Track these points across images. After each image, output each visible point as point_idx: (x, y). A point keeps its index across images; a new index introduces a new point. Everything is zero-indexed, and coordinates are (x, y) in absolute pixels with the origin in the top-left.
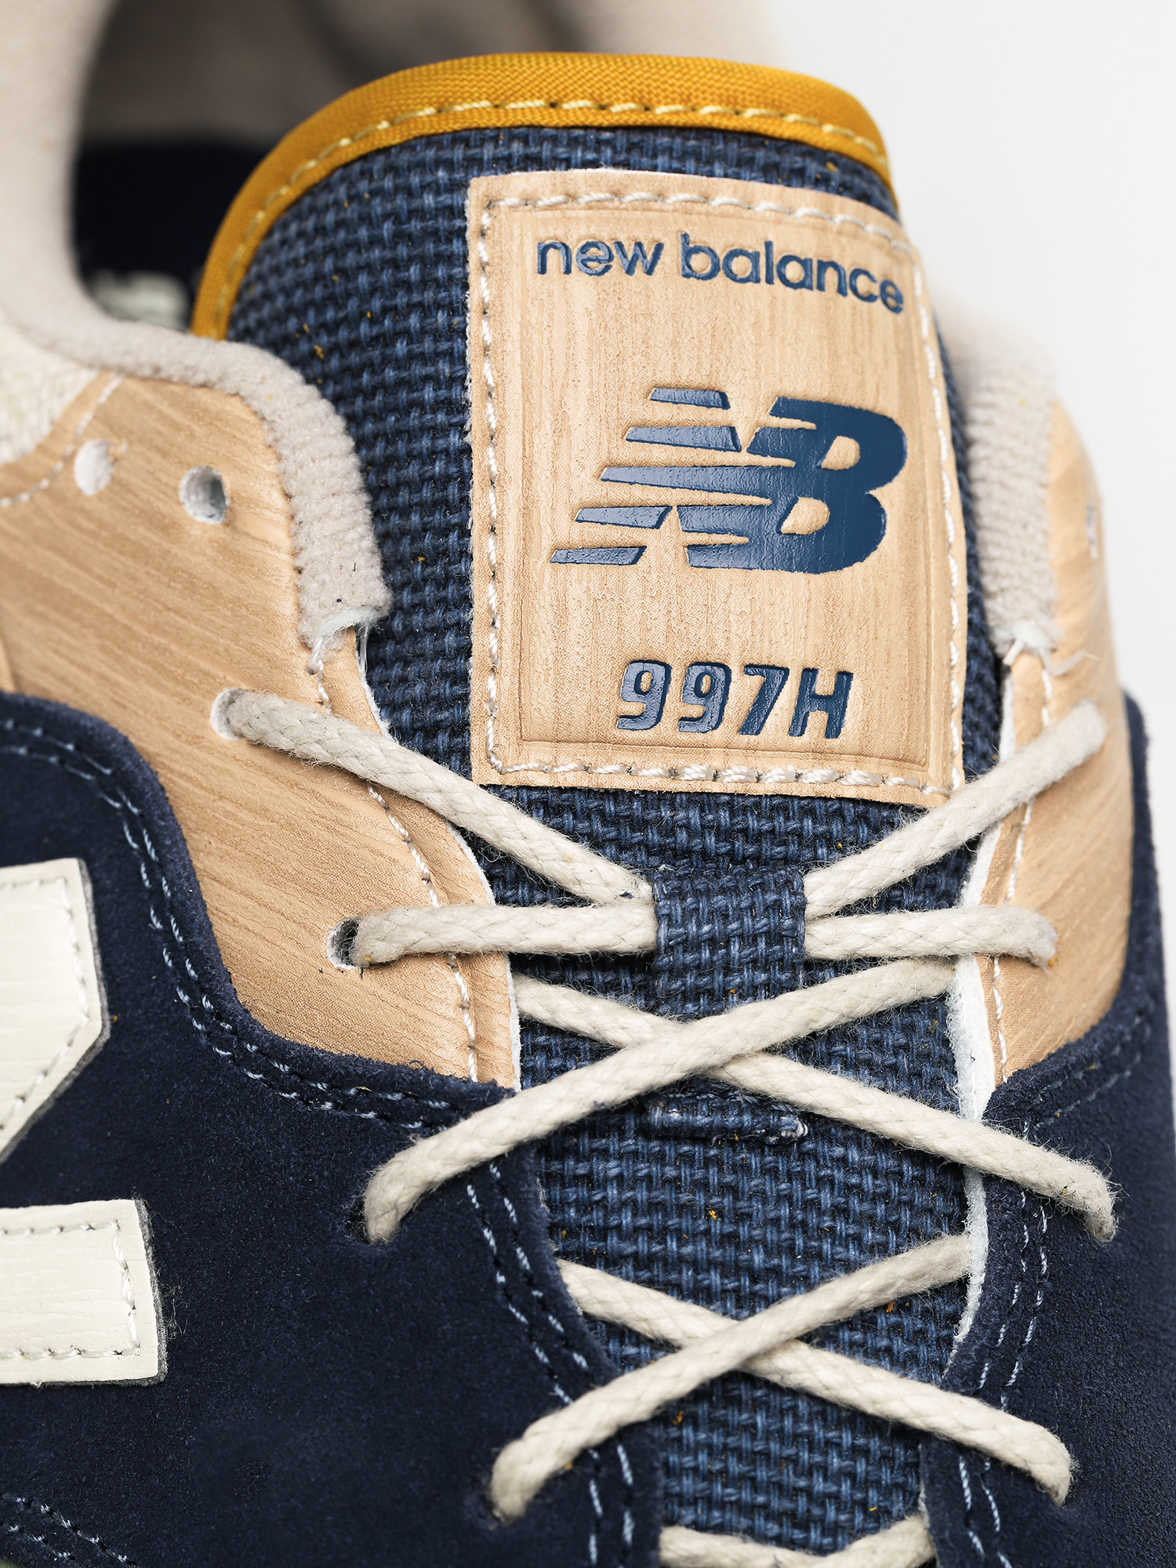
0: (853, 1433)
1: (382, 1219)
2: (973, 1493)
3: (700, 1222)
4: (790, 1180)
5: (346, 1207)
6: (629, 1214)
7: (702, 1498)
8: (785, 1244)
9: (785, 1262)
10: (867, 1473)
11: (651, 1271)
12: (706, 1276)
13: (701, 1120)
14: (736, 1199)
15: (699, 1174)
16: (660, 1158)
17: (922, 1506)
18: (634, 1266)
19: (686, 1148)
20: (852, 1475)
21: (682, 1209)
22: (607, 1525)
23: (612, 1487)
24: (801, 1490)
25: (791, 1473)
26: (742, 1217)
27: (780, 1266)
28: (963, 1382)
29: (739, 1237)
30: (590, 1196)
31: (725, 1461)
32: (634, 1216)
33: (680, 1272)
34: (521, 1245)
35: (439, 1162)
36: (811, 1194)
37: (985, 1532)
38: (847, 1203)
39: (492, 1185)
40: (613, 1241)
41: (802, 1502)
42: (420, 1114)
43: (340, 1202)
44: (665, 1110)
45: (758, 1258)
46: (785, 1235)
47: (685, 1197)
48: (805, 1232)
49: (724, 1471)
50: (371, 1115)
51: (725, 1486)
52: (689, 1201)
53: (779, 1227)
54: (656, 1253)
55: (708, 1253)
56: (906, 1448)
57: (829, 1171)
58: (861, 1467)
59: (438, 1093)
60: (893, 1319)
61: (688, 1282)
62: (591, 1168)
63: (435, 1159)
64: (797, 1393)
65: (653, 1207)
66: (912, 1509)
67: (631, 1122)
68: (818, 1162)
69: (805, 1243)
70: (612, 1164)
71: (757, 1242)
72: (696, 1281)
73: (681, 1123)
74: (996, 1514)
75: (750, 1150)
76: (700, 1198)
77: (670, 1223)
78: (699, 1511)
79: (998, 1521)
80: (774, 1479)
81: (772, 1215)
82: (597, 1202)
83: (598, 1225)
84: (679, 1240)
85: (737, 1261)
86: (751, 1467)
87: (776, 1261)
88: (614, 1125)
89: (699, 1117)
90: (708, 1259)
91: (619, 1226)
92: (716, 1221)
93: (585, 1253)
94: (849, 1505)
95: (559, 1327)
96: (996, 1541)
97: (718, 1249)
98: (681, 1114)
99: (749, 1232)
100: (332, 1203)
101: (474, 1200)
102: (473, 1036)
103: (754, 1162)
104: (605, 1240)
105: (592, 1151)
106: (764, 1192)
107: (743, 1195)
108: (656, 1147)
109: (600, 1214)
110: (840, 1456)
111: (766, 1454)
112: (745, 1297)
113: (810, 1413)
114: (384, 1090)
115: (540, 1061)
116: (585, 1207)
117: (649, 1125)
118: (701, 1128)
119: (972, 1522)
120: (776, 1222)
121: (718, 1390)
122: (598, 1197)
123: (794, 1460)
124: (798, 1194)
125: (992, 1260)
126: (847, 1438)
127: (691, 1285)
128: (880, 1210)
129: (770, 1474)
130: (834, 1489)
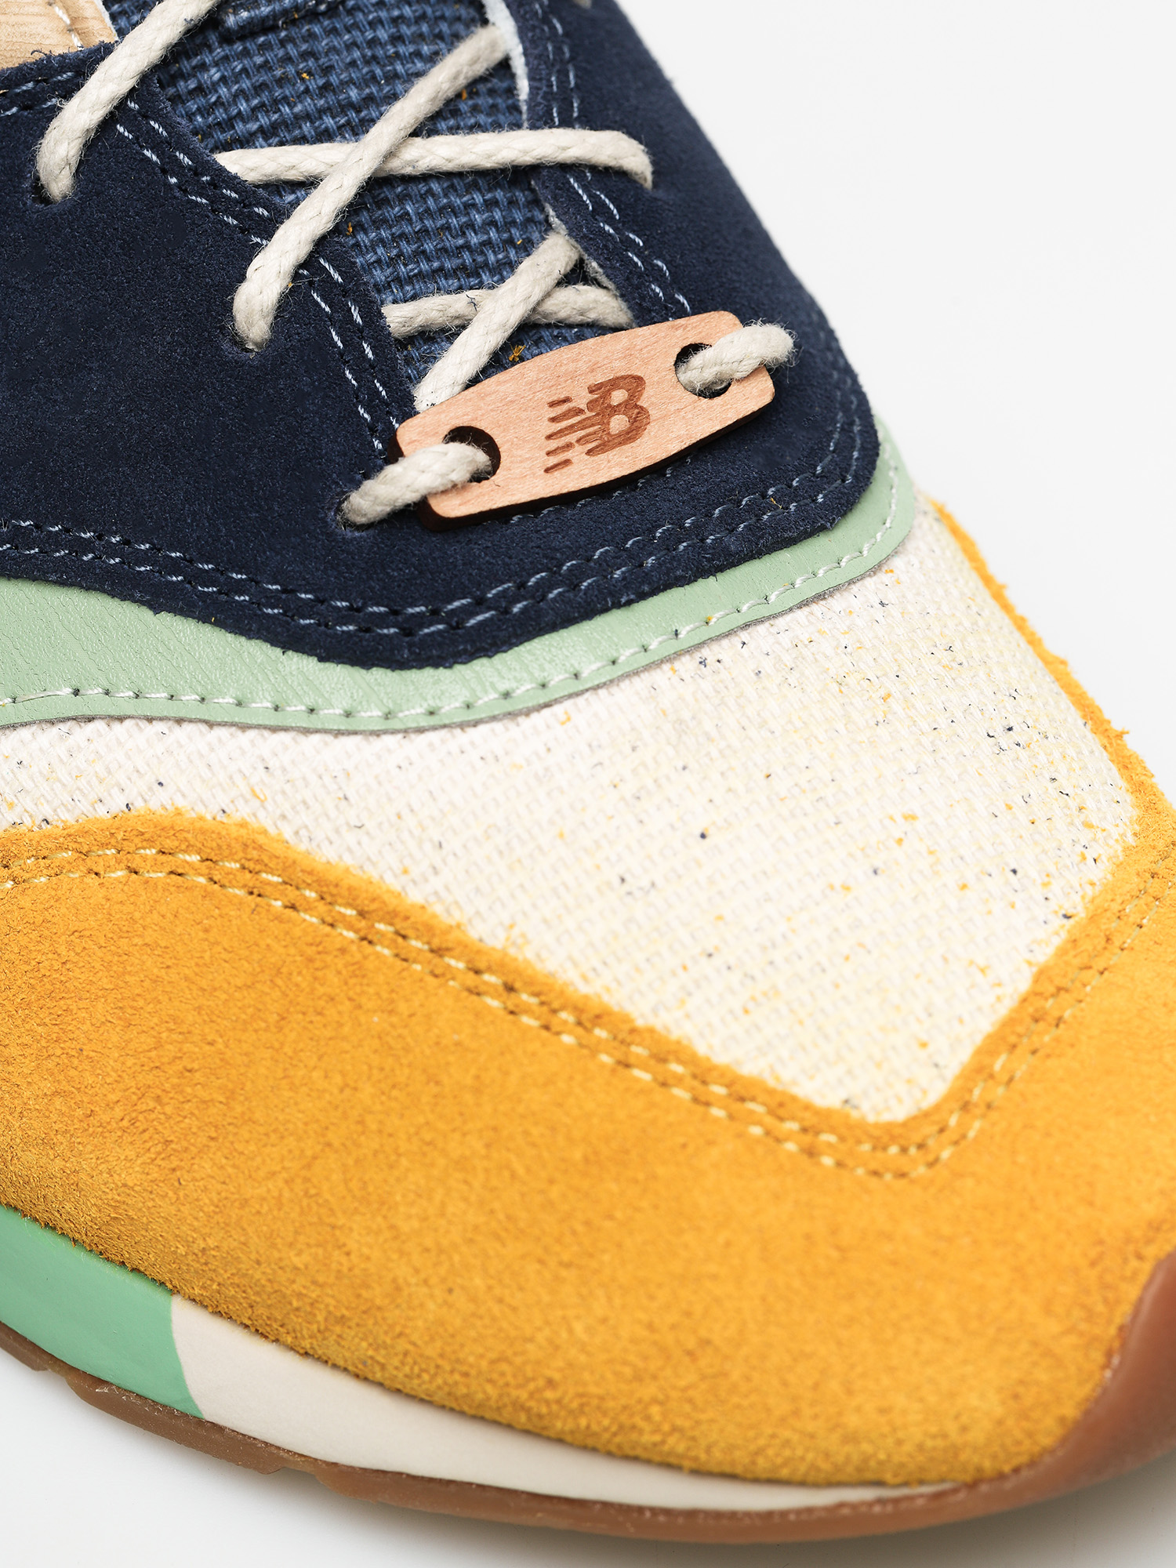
0: (481, 193)
1: (61, 176)
2: (589, 197)
3: (298, 85)
4: (349, 32)
5: (26, 185)
6: (243, 102)
7: (393, 281)
8: (368, 77)
9: (374, 89)
10: (504, 217)
11: (279, 136)
12: (321, 122)
13: (265, 10)
14: (317, 59)
15: (281, 53)
16: (245, 53)
17: (554, 220)
18: (263, 138)
19: (262, 39)
20: (493, 223)
21: (281, 82)
22: (338, 316)
23: (327, 288)
24: (462, 247)
25: (449, 237)
26: (327, 70)
27: (372, 93)
28: (541, 120)
29: (332, 85)
30: (207, 102)
31: (398, 246)
32: (247, 101)
33: (300, 127)
34: (177, 149)
35: (88, 112)
36: (369, 35)
37: (610, 220)
38: (398, 31)
39: (135, 115)
40: (240, 127)
41: (466, 256)
42: (54, 90)
43: (21, 183)
44: (235, 13)
45: (354, 93)
46: (365, 70)
47: (278, 73)
48: (378, 63)
49: (400, 255)
50: (14, 110)
51: (405, 265)
52: (284, 74)
53: (357, 66)
54: (276, 120)
55: (315, 105)
56: (523, 191)
57: (375, 14)
58: (498, 215)
59: (62, 67)
60: (470, 102)
61: (310, 132)
62: (199, 81)
63: (84, 111)
64: (426, 177)
65: (258, 89)
66: (548, 227)
67: (213, 38)
68: (363, 12)
69: (382, 70)
70: (213, 71)
71: (347, 82)
72: (316, 129)
73: (252, 18)
74: (612, 206)
75: (310, 22)
76: (291, 69)
77: (277, 94)
78: (395, 290)
79: (615, 212)
80: (439, 246)
81: (348, 60)
82: (215, 103)
83: (223, 119)
84: (289, 105)
85: (339, 101)
86: (419, 244)
87: (367, 91)
88: (201, 43)
89: (263, 9)
90: (317, 109)
91: (240, 112)
92: (309, 80)
93: (222, 144)
94: (501, 245)
95: (234, 195)
96: (620, 225)
97: (321, 98)
98: (249, 11)
99: (338, 78)
100: (14, 187)
101: (126, 134)
102: (68, 22)
103: (317, 29)
104: (234, 128)
105: (194, 68)
106: (334, 48)
107: (320, 54)
108: (238, 47)
109: (221, 110)
110: (478, 212)
111: (425, 231)
112: (356, 125)
113: (443, 189)
114: (18, 85)
115: (123, 22)
116: (205, 111)
117: (229, 30)
118: (267, 16)
119: (597, 217)
120: (353, 63)
121: (368, 199)
122: (213, 99)
123: (447, 228)
124: (360, 40)
125: (522, 33)
126: (478, 199)
127: (313, 133)
128: (425, 28)
129: (435, 243)
130: (485, 237)
